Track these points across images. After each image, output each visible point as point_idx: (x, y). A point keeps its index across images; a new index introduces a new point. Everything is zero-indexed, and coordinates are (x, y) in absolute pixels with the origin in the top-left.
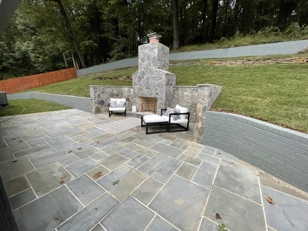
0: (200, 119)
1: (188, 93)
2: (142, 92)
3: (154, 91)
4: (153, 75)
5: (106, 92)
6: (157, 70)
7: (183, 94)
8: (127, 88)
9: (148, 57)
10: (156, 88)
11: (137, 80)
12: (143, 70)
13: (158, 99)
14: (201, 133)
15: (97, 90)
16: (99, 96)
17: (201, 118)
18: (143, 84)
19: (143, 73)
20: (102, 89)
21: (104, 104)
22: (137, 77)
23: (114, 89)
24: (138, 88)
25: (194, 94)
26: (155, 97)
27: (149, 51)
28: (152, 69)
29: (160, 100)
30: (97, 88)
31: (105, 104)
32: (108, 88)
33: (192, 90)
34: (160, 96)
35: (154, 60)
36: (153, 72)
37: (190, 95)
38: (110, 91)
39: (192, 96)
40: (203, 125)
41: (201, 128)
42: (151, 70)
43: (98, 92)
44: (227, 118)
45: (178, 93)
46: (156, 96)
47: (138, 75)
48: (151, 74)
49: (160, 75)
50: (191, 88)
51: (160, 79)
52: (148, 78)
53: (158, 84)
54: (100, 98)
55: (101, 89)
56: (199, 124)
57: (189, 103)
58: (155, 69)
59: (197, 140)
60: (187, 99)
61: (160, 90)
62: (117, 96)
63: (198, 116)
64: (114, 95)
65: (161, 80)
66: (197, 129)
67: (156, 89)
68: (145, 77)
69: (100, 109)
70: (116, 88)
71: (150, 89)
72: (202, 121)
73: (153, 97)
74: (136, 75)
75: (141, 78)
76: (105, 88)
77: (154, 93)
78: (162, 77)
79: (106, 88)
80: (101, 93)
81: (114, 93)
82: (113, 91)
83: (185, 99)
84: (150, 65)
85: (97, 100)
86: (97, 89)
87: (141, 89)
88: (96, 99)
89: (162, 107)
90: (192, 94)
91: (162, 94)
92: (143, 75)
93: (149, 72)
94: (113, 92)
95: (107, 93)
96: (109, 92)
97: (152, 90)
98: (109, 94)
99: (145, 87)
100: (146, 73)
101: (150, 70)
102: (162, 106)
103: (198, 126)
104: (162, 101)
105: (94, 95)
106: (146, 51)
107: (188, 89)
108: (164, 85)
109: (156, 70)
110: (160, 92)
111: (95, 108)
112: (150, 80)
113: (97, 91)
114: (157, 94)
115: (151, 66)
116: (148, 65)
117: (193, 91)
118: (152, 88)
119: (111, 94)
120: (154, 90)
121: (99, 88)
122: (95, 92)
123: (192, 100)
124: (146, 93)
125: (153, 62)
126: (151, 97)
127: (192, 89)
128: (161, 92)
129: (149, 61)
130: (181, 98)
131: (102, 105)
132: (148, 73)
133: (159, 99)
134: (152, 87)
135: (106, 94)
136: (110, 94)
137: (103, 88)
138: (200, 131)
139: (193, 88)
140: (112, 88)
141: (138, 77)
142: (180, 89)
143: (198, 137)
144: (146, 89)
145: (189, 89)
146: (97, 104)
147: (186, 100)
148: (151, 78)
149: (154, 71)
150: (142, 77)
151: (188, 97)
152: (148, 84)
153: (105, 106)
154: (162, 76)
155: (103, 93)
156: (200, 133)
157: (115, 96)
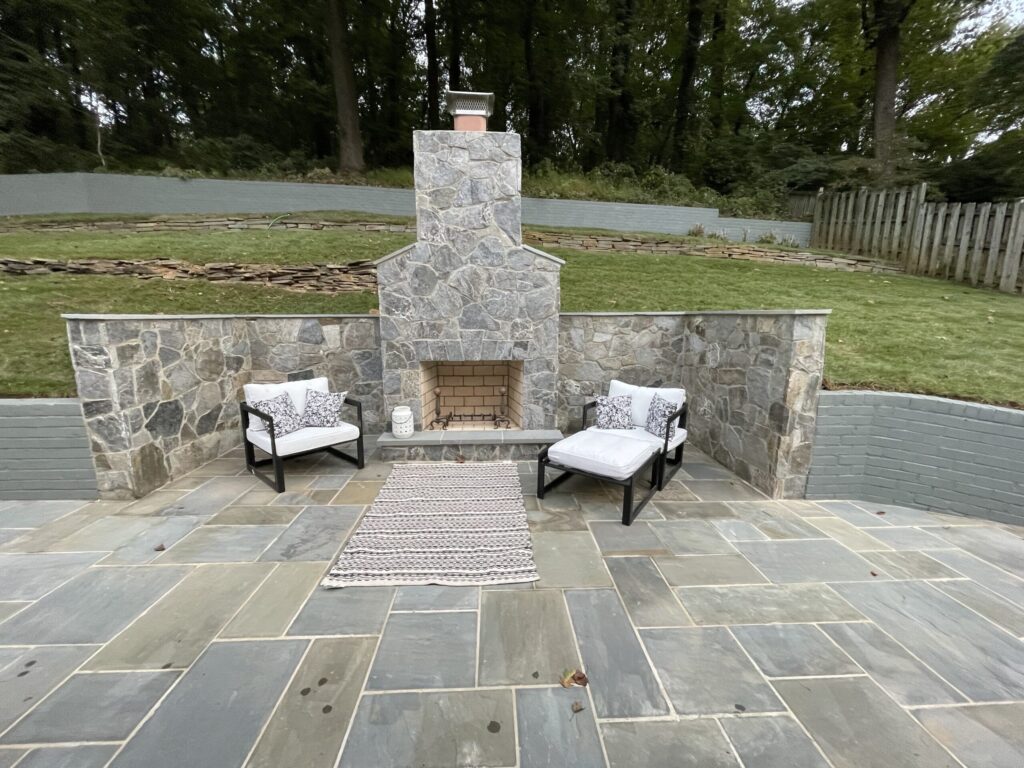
0: (797, 420)
1: (608, 337)
2: (443, 340)
3: (505, 334)
4: (499, 270)
5: (182, 353)
6: (520, 248)
7: (591, 340)
8: (298, 323)
9: (474, 191)
10: (518, 320)
11: (405, 285)
12: (441, 240)
13: (526, 364)
14: (799, 465)
15: (133, 342)
16: (149, 377)
17: (801, 417)
18: (447, 306)
19: (447, 259)
20: (163, 333)
21: (180, 421)
22: (407, 274)
23: (218, 330)
24: (415, 325)
25: (628, 338)
26: (510, 358)
27: (480, 167)
28: (496, 243)
29: (538, 371)
30: (132, 327)
31: (184, 422)
32: (190, 328)
33: (622, 327)
34: (536, 354)
35: (505, 206)
36: (498, 255)
37: (616, 342)
38: (201, 341)
39: (622, 345)
40: (806, 439)
41: (800, 449)
42: (488, 244)
43: (143, 358)
44: (876, 406)
45: (570, 339)
46: (518, 353)
47: (413, 264)
48: (491, 264)
49: (537, 272)
50: (619, 318)
51: (536, 286)
52: (474, 280)
53: (527, 307)
54: (155, 390)
55: (155, 335)
56: (795, 439)
57: (611, 369)
58: (510, 243)
59: (787, 489)
60: (606, 356)
61: (536, 330)
62: (235, 366)
63: (793, 412)
64: (221, 364)
65: (543, 289)
66: (788, 453)
67: (515, 326)
68: (454, 275)
69: (160, 459)
70: (227, 322)
71: (486, 328)
72: (804, 427)
73: (500, 358)
74: (402, 265)
75: (435, 279)
76: (176, 324)
77: (510, 343)
78: (544, 279)
79: (181, 329)
80: (157, 358)
81: (219, 353)
82: (216, 343)
83: (596, 358)
84: (485, 227)
85: (141, 407)
86: (135, 334)
87: (433, 327)
88: (131, 403)
89: (547, 395)
90: (621, 338)
91: (546, 344)
92: (445, 264)
93: (477, 252)
94: (215, 349)
95: (191, 358)
96: (196, 349)
97: (498, 329)
98: (200, 359)
99: (455, 320)
100: (464, 258)
101: (483, 244)
102: (545, 391)
103: (789, 446)
104: (547, 372)
105: (122, 378)
106: (460, 161)
107: (606, 321)
108: (554, 309)
109: (514, 247)
110: (537, 338)
111: (134, 461)
112: (484, 289)
113: (135, 348)
114: (524, 346)
115: (488, 230)
116: (470, 223)
117: (626, 330)
118: (496, 324)
119: (210, 362)
120: (508, 329)
121: (142, 328)
122: (125, 355)
123: (621, 358)
124: (463, 344)
125: (497, 212)
126: (490, 359)
127: (622, 323)
128: (543, 337)
129: (480, 207)
130: (583, 356)
131: (168, 433)
132: (473, 259)
133: (534, 365)
134: (499, 318)
135: (188, 364)
136: (205, 362)
137: (167, 326)
138: (799, 460)
139: (626, 319)
140: (212, 325)
141: (416, 274)
142: (577, 322)
143: (791, 480)
144: (463, 327)
145: (612, 321)
146: (144, 430)
147: (603, 362)
148: (489, 279)
149: (507, 251)
150: (437, 274)
151: (608, 348)
152: (475, 306)
153: (187, 434)
154: (543, 273)
155: (168, 356)
156: (797, 466)
157: (225, 368)
